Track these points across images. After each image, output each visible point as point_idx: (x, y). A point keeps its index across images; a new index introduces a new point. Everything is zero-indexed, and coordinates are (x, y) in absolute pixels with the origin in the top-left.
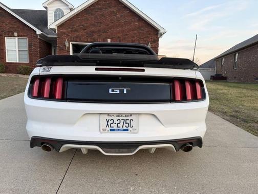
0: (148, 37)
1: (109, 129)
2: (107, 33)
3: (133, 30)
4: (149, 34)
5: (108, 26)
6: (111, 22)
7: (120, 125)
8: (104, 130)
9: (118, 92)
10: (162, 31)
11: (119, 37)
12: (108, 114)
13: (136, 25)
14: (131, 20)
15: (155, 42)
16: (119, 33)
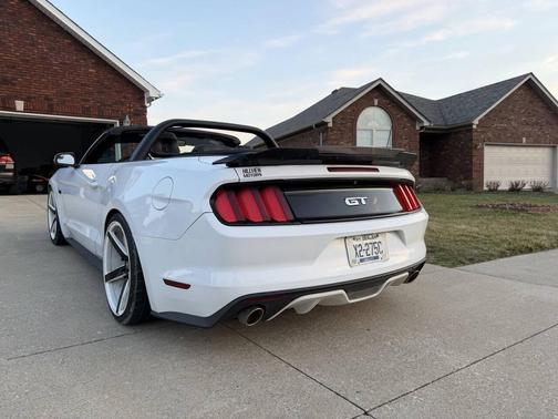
0: (122, 103)
1: (358, 259)
2: (14, 85)
3: (85, 85)
4: (125, 97)
5: (14, 67)
6: (22, 60)
7: (369, 252)
8: (354, 261)
9: (357, 203)
10: (152, 94)
11: (47, 98)
12: (354, 238)
13: (91, 73)
14: (76, 60)
15: (138, 115)
16: (46, 87)
